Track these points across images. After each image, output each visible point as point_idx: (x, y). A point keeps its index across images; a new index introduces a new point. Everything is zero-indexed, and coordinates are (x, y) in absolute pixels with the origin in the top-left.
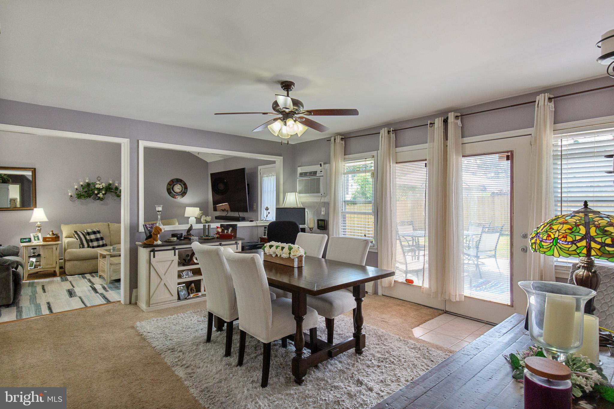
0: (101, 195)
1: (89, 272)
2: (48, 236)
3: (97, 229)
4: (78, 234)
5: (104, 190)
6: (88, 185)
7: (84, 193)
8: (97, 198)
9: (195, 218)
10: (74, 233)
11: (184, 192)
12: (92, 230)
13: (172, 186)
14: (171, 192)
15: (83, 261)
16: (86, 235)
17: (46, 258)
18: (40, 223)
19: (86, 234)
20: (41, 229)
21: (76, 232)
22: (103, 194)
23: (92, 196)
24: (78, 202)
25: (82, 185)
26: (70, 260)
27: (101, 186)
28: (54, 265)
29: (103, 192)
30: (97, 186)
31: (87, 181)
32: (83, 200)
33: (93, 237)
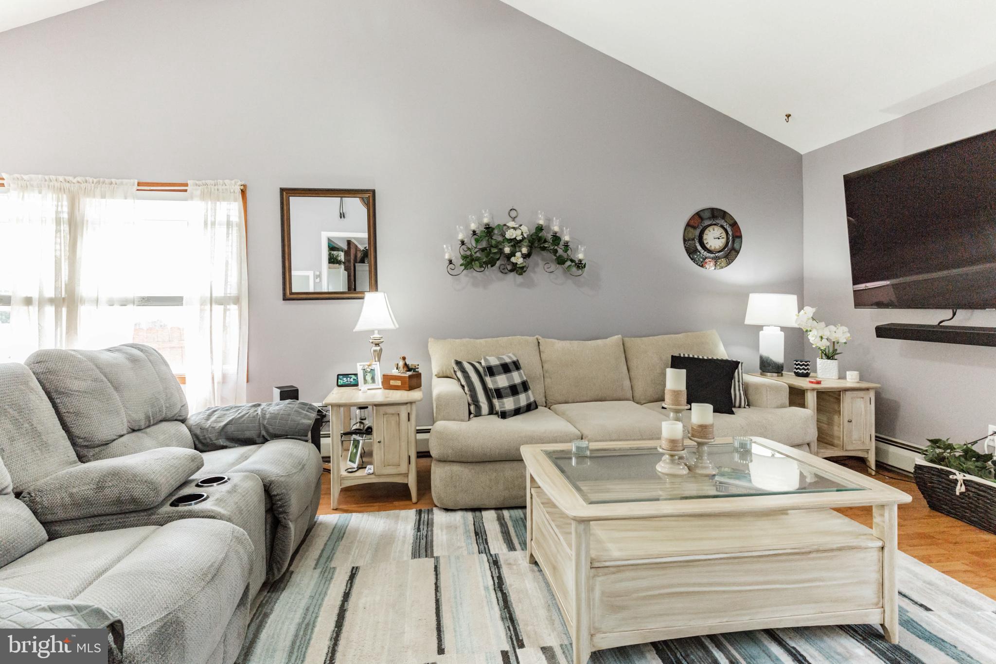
0: (518, 259)
1: (493, 505)
2: (395, 372)
3: (510, 355)
4: (464, 371)
5: (525, 243)
6: (489, 230)
7: (478, 254)
8: (509, 267)
9: (783, 329)
10: (456, 368)
11: (733, 249)
12: (499, 358)
13: (697, 232)
14: (696, 250)
15: (478, 468)
16: (486, 375)
17: (382, 443)
18: (379, 333)
19: (485, 371)
20: (381, 350)
21: (458, 363)
22: (525, 256)
23: (498, 263)
24: (466, 277)
25: (474, 233)
26: (443, 461)
27: (519, 232)
28: (403, 468)
29: (525, 250)
30: (510, 234)
31: (486, 221)
32: (475, 274)
33: (502, 381)
